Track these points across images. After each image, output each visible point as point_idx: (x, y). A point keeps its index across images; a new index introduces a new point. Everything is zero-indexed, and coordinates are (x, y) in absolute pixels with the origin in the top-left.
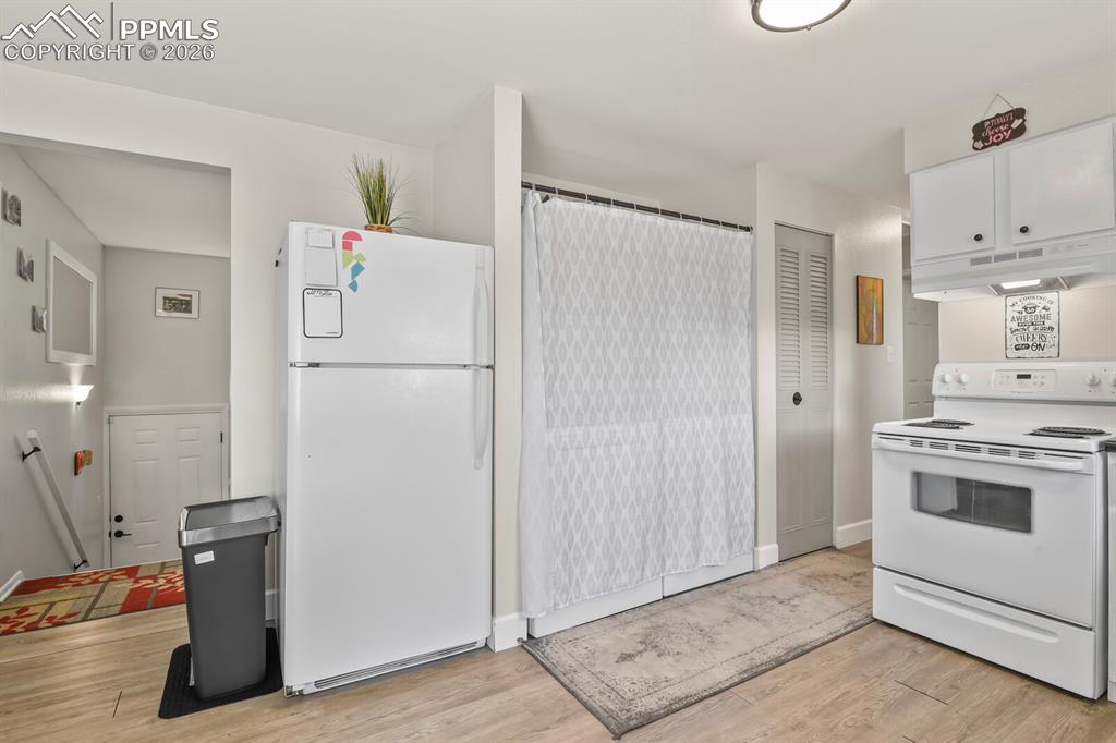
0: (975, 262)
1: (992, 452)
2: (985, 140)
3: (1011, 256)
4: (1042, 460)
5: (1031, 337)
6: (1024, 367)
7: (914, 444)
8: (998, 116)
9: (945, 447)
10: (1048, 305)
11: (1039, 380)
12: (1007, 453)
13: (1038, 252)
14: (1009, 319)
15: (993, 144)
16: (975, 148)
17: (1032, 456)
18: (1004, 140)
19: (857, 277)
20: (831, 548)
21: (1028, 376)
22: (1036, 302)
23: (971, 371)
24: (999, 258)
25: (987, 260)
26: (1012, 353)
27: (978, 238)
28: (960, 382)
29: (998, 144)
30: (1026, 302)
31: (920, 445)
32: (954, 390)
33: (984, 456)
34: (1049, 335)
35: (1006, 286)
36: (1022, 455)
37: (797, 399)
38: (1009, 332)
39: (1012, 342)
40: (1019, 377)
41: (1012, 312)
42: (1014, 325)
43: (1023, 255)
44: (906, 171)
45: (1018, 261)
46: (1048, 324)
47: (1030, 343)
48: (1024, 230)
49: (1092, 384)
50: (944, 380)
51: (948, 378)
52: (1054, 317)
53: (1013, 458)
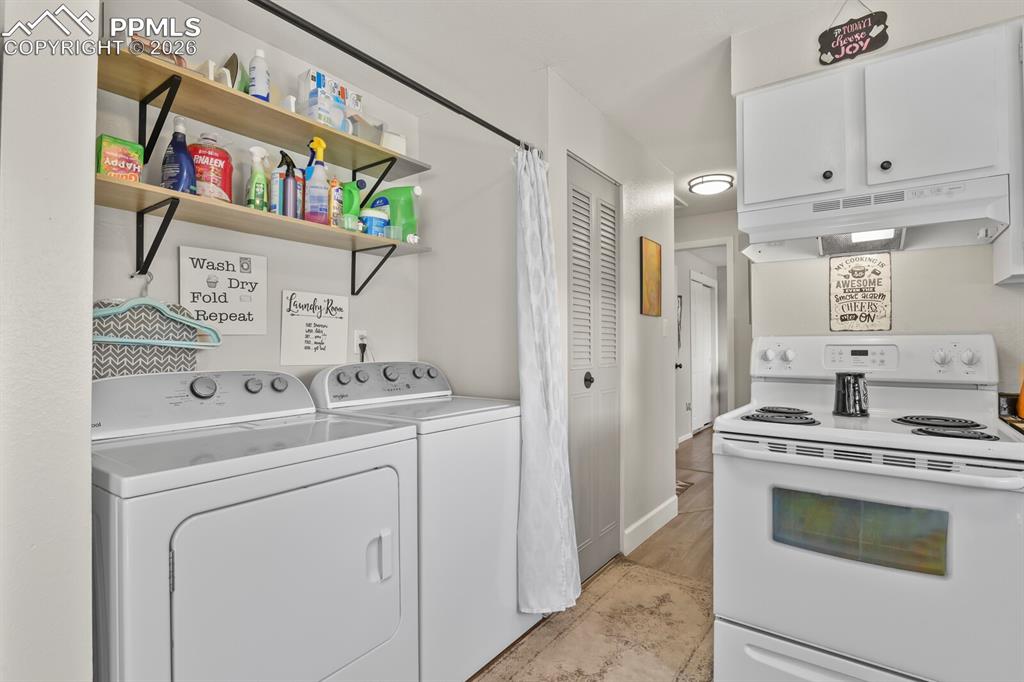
0: (818, 207)
1: (888, 461)
2: (836, 52)
3: (865, 201)
4: (962, 475)
5: (858, 307)
6: (862, 341)
7: (774, 448)
8: (852, 21)
9: (820, 453)
10: (879, 268)
11: (878, 358)
12: (911, 464)
13: (899, 196)
14: (834, 285)
15: (846, 56)
16: (823, 63)
17: (947, 467)
18: (860, 52)
19: (641, 238)
20: (619, 558)
21: (865, 353)
22: (864, 264)
23: (793, 346)
24: (850, 203)
25: (834, 205)
26: (837, 325)
27: (827, 176)
28: (785, 358)
29: (853, 56)
30: (853, 265)
31: (782, 449)
32: (776, 369)
33: (877, 467)
34: (880, 304)
35: (855, 239)
36: (933, 465)
37: (588, 380)
38: (833, 299)
39: (837, 311)
40: (854, 353)
41: (836, 276)
42: (840, 292)
43: (880, 199)
44: (733, 91)
45: (873, 207)
46: (878, 290)
47: (858, 313)
48: (886, 166)
49: (943, 362)
50: (765, 357)
51: (771, 355)
52: (885, 282)
53: (921, 471)
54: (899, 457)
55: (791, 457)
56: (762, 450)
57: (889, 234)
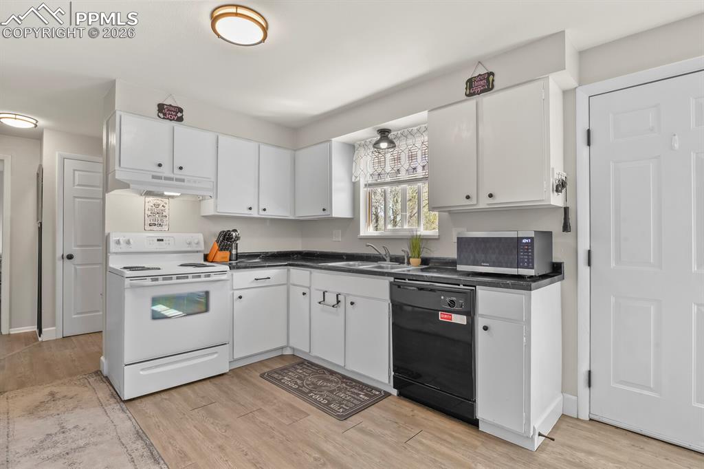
0: (154, 177)
2: (165, 114)
3: (171, 179)
4: (214, 277)
5: (156, 220)
6: (160, 235)
7: (153, 280)
8: (170, 105)
9: (171, 279)
10: (165, 205)
11: (168, 242)
12: (200, 277)
13: (183, 180)
14: (147, 209)
15: (168, 119)
16: (159, 117)
17: (209, 276)
18: (174, 120)
21: (162, 240)
22: (159, 202)
23: (132, 237)
24: (166, 178)
25: (160, 178)
26: (148, 228)
27: (160, 165)
28: (128, 242)
29: (171, 120)
30: (155, 202)
31: (157, 280)
32: (123, 248)
33: (192, 280)
34: (165, 219)
35: (166, 193)
36: (206, 276)
38: (146, 216)
39: (148, 222)
40: (158, 240)
41: (148, 206)
42: (149, 213)
43: (177, 180)
44: (116, 108)
45: (174, 183)
46: (164, 214)
47: (156, 223)
48: (181, 168)
49: (189, 244)
50: (118, 242)
51: (121, 241)
52: (167, 210)
53: (203, 279)
54: (196, 275)
55: (161, 282)
56: (148, 282)
57: (179, 194)
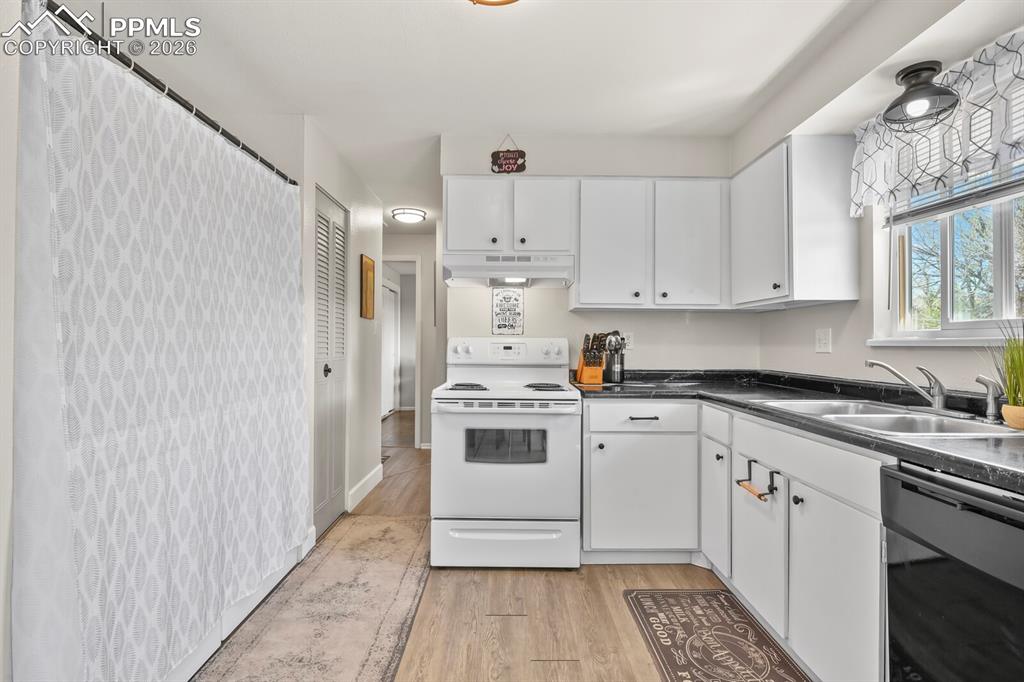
0: (489, 259)
2: (500, 166)
3: (511, 259)
4: (553, 409)
5: (507, 320)
6: (509, 341)
7: (466, 405)
8: (508, 151)
9: (490, 405)
10: (518, 297)
11: (517, 351)
12: (532, 406)
13: (528, 259)
14: (495, 305)
15: (505, 171)
16: (493, 171)
17: (547, 406)
18: (512, 171)
19: (362, 256)
20: (345, 515)
21: (510, 348)
22: (511, 294)
23: (474, 343)
24: (506, 259)
25: (496, 259)
26: (497, 331)
27: (494, 241)
28: (467, 352)
29: (509, 172)
30: (505, 294)
31: (471, 405)
32: (463, 359)
33: (517, 409)
34: (518, 318)
35: (508, 280)
36: (541, 406)
37: (327, 371)
38: (494, 314)
39: (496, 323)
40: (505, 348)
41: (497, 300)
42: (497, 310)
43: (520, 259)
44: (441, 173)
45: (516, 263)
46: (518, 310)
47: (507, 324)
48: (523, 241)
49: (547, 353)
50: (456, 351)
51: (459, 349)
52: (521, 305)
53: (536, 409)
54: (527, 403)
55: (476, 409)
56: (460, 407)
57: (524, 280)
